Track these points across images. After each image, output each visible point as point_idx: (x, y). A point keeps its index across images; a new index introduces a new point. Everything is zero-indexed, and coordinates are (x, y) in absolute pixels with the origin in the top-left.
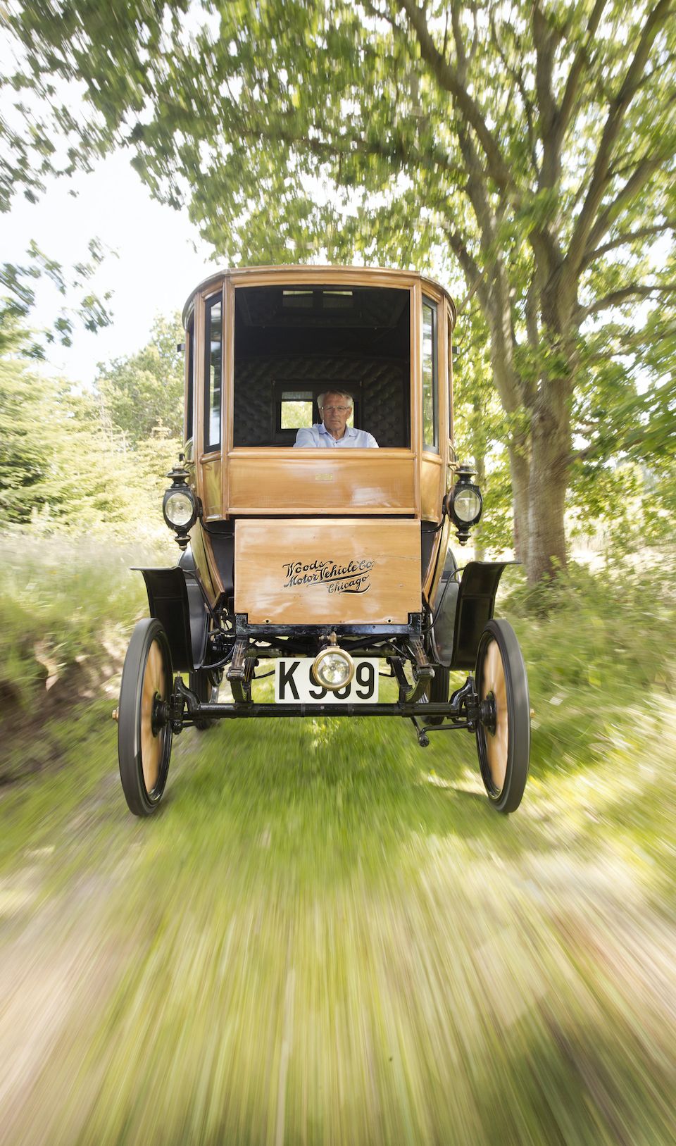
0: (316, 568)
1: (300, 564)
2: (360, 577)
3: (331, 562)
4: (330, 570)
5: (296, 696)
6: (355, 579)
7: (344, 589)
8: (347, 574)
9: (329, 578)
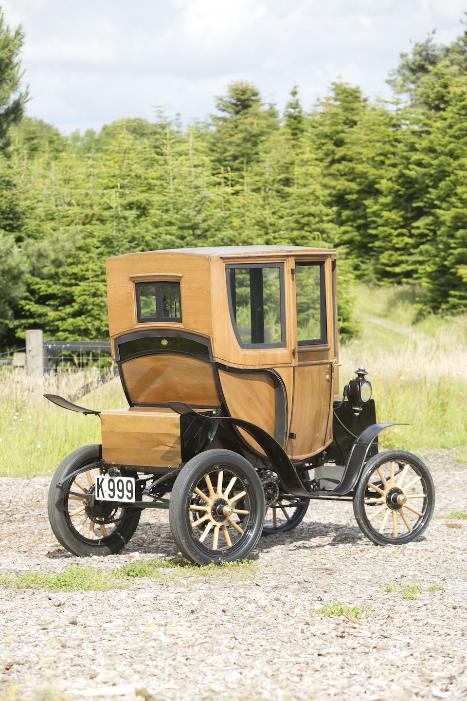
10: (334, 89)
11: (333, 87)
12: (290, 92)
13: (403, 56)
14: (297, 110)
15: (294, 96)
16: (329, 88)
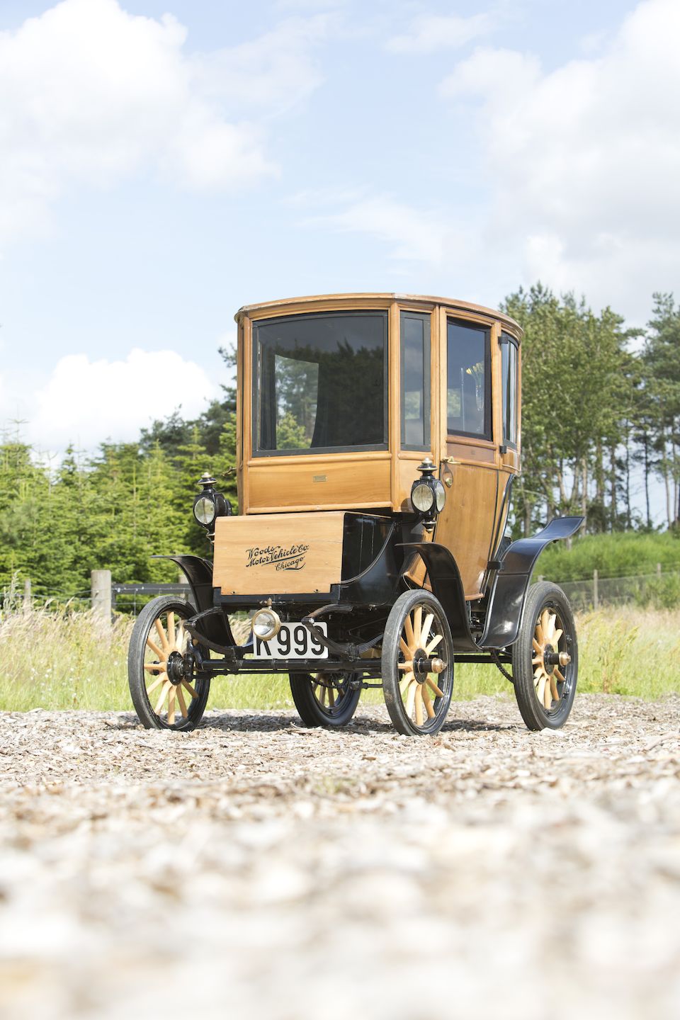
0: (268, 551)
1: (258, 549)
2: (299, 557)
3: (279, 547)
4: (278, 553)
5: (269, 653)
6: (295, 559)
7: (287, 567)
8: (290, 556)
9: (277, 559)
10: (103, 450)
11: (103, 447)
12: (66, 449)
13: (143, 431)
14: (72, 466)
15: (69, 454)
16: (99, 448)
